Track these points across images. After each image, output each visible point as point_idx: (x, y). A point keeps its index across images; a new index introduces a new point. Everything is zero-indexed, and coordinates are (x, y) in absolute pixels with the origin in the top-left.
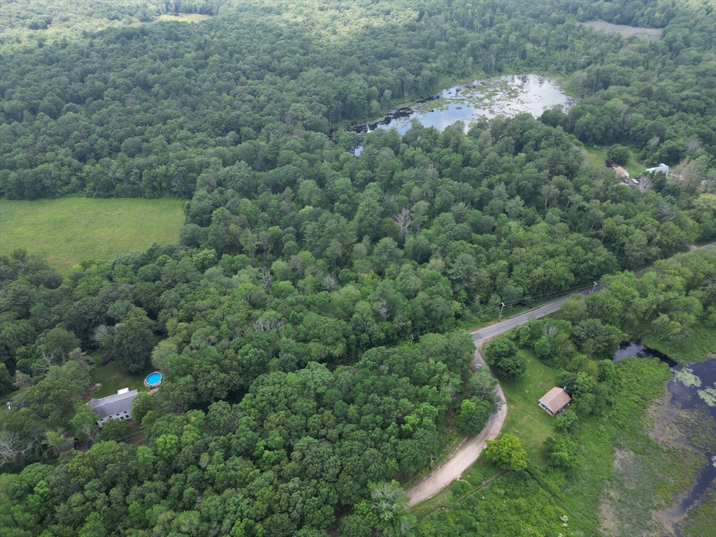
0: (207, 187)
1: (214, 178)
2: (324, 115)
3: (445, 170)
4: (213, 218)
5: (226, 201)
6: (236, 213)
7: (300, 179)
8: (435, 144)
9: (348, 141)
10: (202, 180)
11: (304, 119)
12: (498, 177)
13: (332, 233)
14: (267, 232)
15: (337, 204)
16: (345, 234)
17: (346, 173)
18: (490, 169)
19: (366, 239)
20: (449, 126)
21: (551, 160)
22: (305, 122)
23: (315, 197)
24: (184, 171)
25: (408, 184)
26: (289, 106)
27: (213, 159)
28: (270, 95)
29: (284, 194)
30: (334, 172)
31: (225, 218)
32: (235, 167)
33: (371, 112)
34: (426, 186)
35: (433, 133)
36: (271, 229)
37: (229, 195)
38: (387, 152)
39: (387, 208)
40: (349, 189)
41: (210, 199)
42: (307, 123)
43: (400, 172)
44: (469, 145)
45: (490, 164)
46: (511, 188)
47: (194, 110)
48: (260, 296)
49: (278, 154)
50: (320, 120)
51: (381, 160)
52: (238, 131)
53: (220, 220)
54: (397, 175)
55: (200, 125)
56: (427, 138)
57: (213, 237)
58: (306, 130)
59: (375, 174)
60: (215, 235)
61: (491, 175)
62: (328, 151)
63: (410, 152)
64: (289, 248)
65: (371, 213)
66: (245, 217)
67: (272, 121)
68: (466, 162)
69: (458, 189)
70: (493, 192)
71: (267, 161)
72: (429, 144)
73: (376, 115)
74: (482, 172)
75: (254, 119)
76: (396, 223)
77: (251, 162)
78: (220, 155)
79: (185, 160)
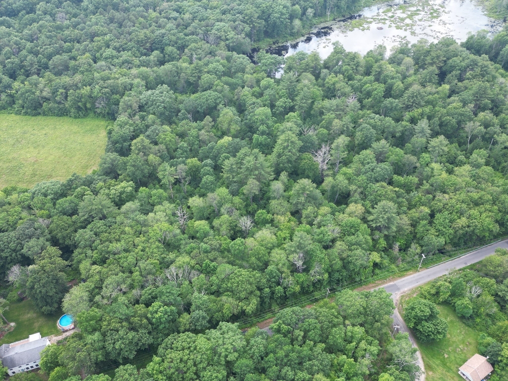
0: (129, 111)
1: (136, 102)
2: (247, 35)
3: (366, 100)
4: (133, 148)
5: (148, 127)
6: (156, 143)
7: (221, 106)
8: (357, 72)
9: (269, 64)
10: (124, 103)
11: (227, 40)
12: (420, 110)
13: (250, 171)
14: (185, 164)
15: (255, 136)
16: (263, 172)
17: (266, 101)
18: (413, 102)
19: (284, 176)
20: (371, 51)
21: (477, 93)
22: (228, 42)
23: (234, 127)
24: (108, 93)
25: (328, 116)
26: (213, 25)
27: (136, 81)
28: (195, 13)
29: (203, 122)
30: (254, 100)
31: (144, 147)
32: (157, 92)
33: (293, 31)
34: (347, 119)
35: (356, 60)
36: (189, 160)
37: (150, 121)
38: (307, 79)
39: (306, 142)
40: (268, 119)
41: (131, 125)
42: (230, 43)
43: (321, 101)
44: (392, 74)
45: (413, 97)
46: (434, 123)
47: (120, 27)
48: (175, 236)
49: (199, 78)
50: (243, 40)
51: (302, 89)
52: (162, 51)
53: (139, 150)
54: (318, 105)
55: (126, 44)
56: (349, 65)
57: (133, 169)
58: (229, 50)
59: (295, 103)
60: (134, 166)
61: (414, 108)
62: (249, 76)
63: (331, 79)
64: (206, 183)
65: (289, 148)
66: (164, 147)
67: (195, 41)
68: (388, 93)
69: (379, 124)
70: (416, 127)
71: (189, 83)
72: (351, 71)
73: (299, 34)
74: (404, 104)
75: (178, 38)
76: (315, 159)
77: (173, 86)
78: (143, 77)
79: (109, 81)
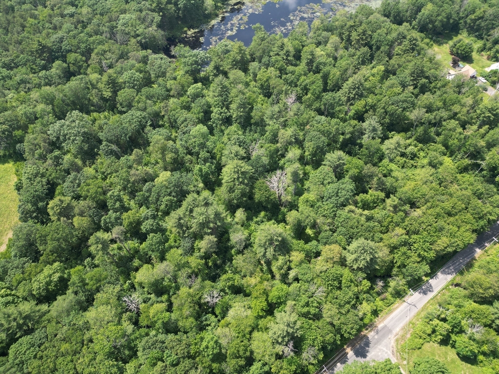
1: (44, 141)
2: (158, 26)
7: (148, 128)
10: (30, 141)
11: (138, 35)
18: (355, 94)
19: (241, 215)
21: (413, 73)
22: (139, 38)
24: (7, 130)
25: (271, 126)
26: (117, 19)
27: (40, 108)
28: (93, 5)
29: (132, 156)
36: (125, 215)
40: (207, 140)
42: (141, 39)
44: (324, 59)
45: (354, 89)
49: (116, 93)
51: (237, 96)
52: (65, 60)
54: (257, 112)
55: (17, 57)
58: (142, 50)
59: (231, 112)
61: (356, 100)
62: (172, 83)
67: (101, 43)
71: (104, 100)
75: (80, 41)
78: (48, 100)
79: (6, 113)
